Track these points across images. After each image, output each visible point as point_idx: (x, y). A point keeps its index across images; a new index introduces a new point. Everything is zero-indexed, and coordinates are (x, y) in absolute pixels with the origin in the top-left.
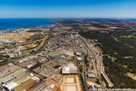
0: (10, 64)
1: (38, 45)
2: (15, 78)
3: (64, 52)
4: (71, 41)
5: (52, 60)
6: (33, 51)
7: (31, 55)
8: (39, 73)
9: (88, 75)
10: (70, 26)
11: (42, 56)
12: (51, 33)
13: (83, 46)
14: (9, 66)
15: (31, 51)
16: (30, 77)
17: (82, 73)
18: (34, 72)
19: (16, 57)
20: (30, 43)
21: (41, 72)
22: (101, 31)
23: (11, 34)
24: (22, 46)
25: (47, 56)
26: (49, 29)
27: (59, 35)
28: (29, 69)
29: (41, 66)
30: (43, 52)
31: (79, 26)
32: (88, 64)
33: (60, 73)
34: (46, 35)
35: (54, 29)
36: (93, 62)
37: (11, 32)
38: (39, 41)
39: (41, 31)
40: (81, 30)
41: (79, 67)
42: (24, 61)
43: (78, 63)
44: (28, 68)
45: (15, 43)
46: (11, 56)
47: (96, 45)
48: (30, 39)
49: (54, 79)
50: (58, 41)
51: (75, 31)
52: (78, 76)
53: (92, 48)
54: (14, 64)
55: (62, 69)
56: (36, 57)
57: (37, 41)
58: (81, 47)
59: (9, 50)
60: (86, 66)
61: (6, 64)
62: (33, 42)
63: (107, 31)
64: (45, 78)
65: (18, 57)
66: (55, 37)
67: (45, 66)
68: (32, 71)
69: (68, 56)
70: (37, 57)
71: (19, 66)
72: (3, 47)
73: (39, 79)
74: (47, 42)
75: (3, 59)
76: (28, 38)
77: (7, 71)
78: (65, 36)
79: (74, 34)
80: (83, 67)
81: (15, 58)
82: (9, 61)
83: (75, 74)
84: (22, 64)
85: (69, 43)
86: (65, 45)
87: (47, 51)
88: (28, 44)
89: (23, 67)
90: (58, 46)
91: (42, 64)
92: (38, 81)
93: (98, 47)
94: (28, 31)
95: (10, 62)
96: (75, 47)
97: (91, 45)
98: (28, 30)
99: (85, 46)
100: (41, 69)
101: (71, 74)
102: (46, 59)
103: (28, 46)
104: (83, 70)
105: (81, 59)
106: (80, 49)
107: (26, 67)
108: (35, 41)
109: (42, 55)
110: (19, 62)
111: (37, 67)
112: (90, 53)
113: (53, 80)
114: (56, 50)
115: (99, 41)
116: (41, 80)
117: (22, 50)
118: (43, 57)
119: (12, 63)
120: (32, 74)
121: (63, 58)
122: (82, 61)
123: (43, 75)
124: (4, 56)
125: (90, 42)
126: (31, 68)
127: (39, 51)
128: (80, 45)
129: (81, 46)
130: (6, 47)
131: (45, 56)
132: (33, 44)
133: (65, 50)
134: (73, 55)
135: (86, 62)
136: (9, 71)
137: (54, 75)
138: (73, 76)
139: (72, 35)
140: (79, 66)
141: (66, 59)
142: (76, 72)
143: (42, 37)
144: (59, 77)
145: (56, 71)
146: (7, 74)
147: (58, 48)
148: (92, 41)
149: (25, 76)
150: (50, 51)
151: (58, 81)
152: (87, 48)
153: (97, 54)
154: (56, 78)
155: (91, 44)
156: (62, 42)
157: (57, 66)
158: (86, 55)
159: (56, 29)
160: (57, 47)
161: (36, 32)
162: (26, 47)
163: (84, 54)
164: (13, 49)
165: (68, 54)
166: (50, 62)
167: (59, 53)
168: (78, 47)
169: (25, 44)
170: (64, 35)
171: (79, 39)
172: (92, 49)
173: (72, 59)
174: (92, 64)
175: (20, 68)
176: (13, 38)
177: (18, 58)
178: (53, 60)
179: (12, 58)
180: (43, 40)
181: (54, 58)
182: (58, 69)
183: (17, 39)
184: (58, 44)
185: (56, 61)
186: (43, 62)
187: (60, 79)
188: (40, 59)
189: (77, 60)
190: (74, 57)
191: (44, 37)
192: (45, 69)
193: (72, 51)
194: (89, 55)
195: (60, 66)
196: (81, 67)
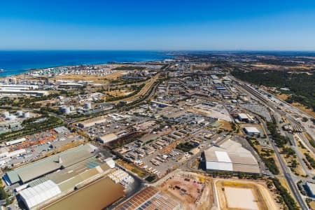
0: (60, 130)
1: (136, 93)
2: (62, 168)
3: (203, 111)
4: (216, 88)
5: (170, 126)
6: (122, 104)
7: (115, 112)
8: (131, 160)
10: (206, 62)
11: (144, 116)
12: (166, 73)
13: (252, 99)
14: (57, 132)
15: (117, 103)
16: (104, 170)
17: (277, 176)
18: (118, 157)
19: (79, 113)
20: (117, 89)
21: (139, 156)
22: (289, 71)
23: (81, 72)
24: (97, 94)
25: (157, 117)
26: (160, 67)
27: (183, 77)
28: (104, 147)
29: (141, 139)
30: (146, 106)
32: (287, 146)
33: (200, 167)
34: (154, 75)
35: (172, 67)
36: (303, 143)
37: (82, 68)
38: (138, 84)
39: (144, 68)
40: (236, 68)
41: (261, 156)
42: (96, 125)
43: (253, 141)
44: (102, 142)
45: (85, 87)
46: (68, 111)
47: (288, 98)
48: (119, 82)
49: (182, 187)
50: (182, 86)
51: (221, 69)
52: (264, 183)
53: (281, 105)
54: (69, 129)
55: (203, 155)
56: (128, 116)
57: (133, 84)
58: (246, 102)
59: (68, 99)
60: (282, 153)
61: (51, 128)
62: (124, 86)
63: (306, 70)
64: (152, 178)
65: (84, 114)
66: (175, 79)
67: (151, 141)
68: (114, 153)
69: (216, 119)
70: (130, 116)
71: (81, 135)
72: (58, 92)
73: (130, 180)
74: (157, 88)
75: (48, 117)
76: (115, 79)
77: (47, 147)
78: (198, 78)
79: (220, 76)
80: (275, 156)
81: (77, 116)
82: (61, 121)
83: (254, 176)
84: (91, 133)
85: (212, 92)
86: (201, 95)
87: (157, 104)
88: (113, 90)
89: (90, 140)
90: (184, 97)
91: (143, 134)
92: (127, 188)
93: (297, 104)
94: (117, 69)
95: (61, 124)
96: (230, 101)
97: (273, 99)
99: (257, 99)
100: (140, 149)
101: (240, 175)
102: (153, 122)
103: (111, 93)
104: (278, 164)
105: (258, 132)
106: (246, 106)
108: (129, 85)
109: (143, 114)
110: (81, 126)
111: (128, 143)
112: (279, 118)
113: (178, 188)
114: (181, 104)
115: (292, 90)
116: (138, 184)
117: (96, 99)
118: (146, 119)
119: (66, 126)
120: (111, 163)
121: (202, 124)
122: (262, 135)
123: (146, 167)
124: (53, 111)
125: (269, 91)
126: (112, 143)
127: (137, 104)
128: (241, 97)
129: (246, 99)
130: (63, 93)
131: (150, 115)
132: (125, 91)
133: (205, 106)
134: (229, 119)
135: (280, 141)
136: (51, 147)
137: (182, 172)
138: (245, 182)
139: (214, 77)
141: (209, 127)
142: (256, 170)
143: (145, 78)
144: (197, 180)
145: (184, 159)
146: (44, 154)
147: (185, 100)
148: (274, 89)
149: (91, 166)
150: (164, 106)
151: (195, 194)
152: (264, 104)
153: (305, 120)
154: (187, 183)
155: (273, 96)
156: (193, 88)
157: (186, 144)
158: (269, 119)
159: (177, 65)
160: (181, 98)
161: (133, 69)
162: (108, 94)
163: (262, 118)
164: (76, 98)
165: (213, 116)
166: (164, 132)
167: (189, 110)
168: (239, 100)
169: (105, 89)
170: (193, 76)
171: (236, 86)
172: (281, 107)
173: (230, 129)
174: (303, 147)
175: (81, 140)
176: (84, 78)
177: (82, 115)
178: (173, 126)
179: (68, 116)
180: (147, 83)
181: (177, 123)
182: (192, 154)
183: (92, 79)
184: (184, 93)
185: (182, 129)
186: (147, 131)
187: (200, 187)
188: (137, 123)
189: (246, 132)
190: (233, 125)
191: (150, 78)
192: (152, 150)
193: (225, 109)
194: (281, 122)
195: (196, 145)
196: (268, 155)
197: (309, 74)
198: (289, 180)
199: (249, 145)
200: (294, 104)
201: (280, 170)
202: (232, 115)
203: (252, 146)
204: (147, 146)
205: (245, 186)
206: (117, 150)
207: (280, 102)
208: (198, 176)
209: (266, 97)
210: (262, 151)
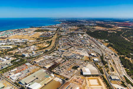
1: (50, 45)
2: (37, 78)
3: (78, 52)
4: (81, 41)
5: (68, 60)
6: (47, 51)
7: (45, 55)
8: (59, 74)
9: (111, 77)
10: (75, 25)
12: (59, 33)
13: (95, 46)
14: (27, 65)
15: (44, 50)
16: (51, 78)
17: (103, 75)
18: (54, 73)
19: (31, 56)
20: (41, 43)
21: (61, 72)
22: (108, 31)
23: (20, 34)
24: (34, 46)
25: (62, 56)
26: (55, 29)
27: (67, 35)
29: (59, 66)
30: (56, 52)
31: (84, 26)
32: (106, 65)
33: (81, 74)
34: (54, 34)
35: (61, 29)
36: (111, 63)
37: (19, 31)
38: (50, 40)
39: (48, 31)
40: (88, 29)
41: (99, 69)
42: (41, 61)
43: (96, 64)
44: (46, 68)
45: (27, 43)
46: (26, 56)
47: (108, 45)
48: (40, 39)
49: (77, 81)
50: (68, 41)
51: (82, 30)
52: (100, 77)
53: (105, 48)
54: (31, 63)
55: (81, 70)
57: (47, 40)
58: (93, 48)
59: (23, 49)
60: (105, 67)
61: (24, 64)
62: (43, 41)
63: (114, 30)
64: (67, 79)
66: (64, 36)
67: (63, 66)
68: (52, 72)
69: (83, 56)
70: (52, 57)
71: (37, 66)
72: (16, 46)
73: (61, 80)
74: (58, 42)
75: (19, 59)
76: (38, 38)
78: (73, 36)
79: (82, 34)
80: (103, 69)
81: (31, 58)
82: (26, 60)
83: (97, 76)
84: (40, 64)
85: (81, 43)
86: (76, 45)
87: (61, 50)
89: (41, 68)
90: (70, 46)
91: (60, 64)
92: (61, 83)
93: (110, 47)
95: (26, 62)
96: (87, 47)
97: (102, 45)
98: (35, 29)
99: (97, 46)
100: (60, 70)
101: (93, 76)
102: (61, 59)
103: (40, 45)
104: (103, 71)
105: (98, 60)
106: (93, 49)
107: (44, 68)
108: (46, 41)
109: (56, 55)
110: (36, 62)
111: (55, 68)
112: (104, 54)
114: (69, 49)
115: (109, 41)
116: (64, 81)
117: (35, 49)
119: (29, 63)
120: (53, 75)
121: (79, 58)
122: (99, 62)
123: (64, 76)
124: (20, 56)
125: (101, 42)
126: (49, 68)
127: (53, 50)
128: (91, 45)
129: (93, 46)
130: (18, 46)
131: (59, 56)
132: (45, 44)
133: (79, 50)
134: (88, 56)
135: (104, 63)
136: (28, 71)
137: (76, 76)
138: (95, 77)
139: (80, 35)
140: (97, 67)
141: (82, 59)
142: (98, 74)
143: (51, 37)
144: (81, 78)
145: (75, 72)
146: (27, 74)
147: (70, 48)
148: (103, 40)
150: (64, 51)
151: (81, 82)
152: (99, 48)
153: (112, 54)
154: (78, 79)
155: (102, 44)
156: (72, 41)
157: (75, 66)
158: (101, 55)
161: (44, 31)
162: (38, 46)
163: (99, 54)
164: (26, 49)
165: (82, 55)
166: (66, 62)
167: (73, 53)
168: (91, 47)
169: (36, 43)
170: (72, 34)
171: (89, 39)
172: (105, 49)
173: (88, 60)
174: (111, 65)
175: (38, 68)
176: (23, 37)
177: (33, 57)
179: (27, 58)
180: (52, 39)
181: (70, 58)
182: (77, 70)
183: (27, 38)
184: (70, 44)
185: (73, 61)
186: (60, 62)
187: (82, 80)
188: (55, 59)
189: (94, 60)
190: (89, 58)
191: (53, 36)
192: (64, 70)
193: (86, 51)
194: (105, 56)
195: (78, 67)
196: (101, 68)
197: (115, 32)
198: (106, 76)
199: (95, 65)
200: (109, 47)
201: (104, 73)
202: (89, 54)
203: (96, 65)
204: (62, 68)
205: (94, 79)
206: (53, 71)
207: (105, 47)
208: (81, 77)
209: (100, 44)
210: (99, 67)
